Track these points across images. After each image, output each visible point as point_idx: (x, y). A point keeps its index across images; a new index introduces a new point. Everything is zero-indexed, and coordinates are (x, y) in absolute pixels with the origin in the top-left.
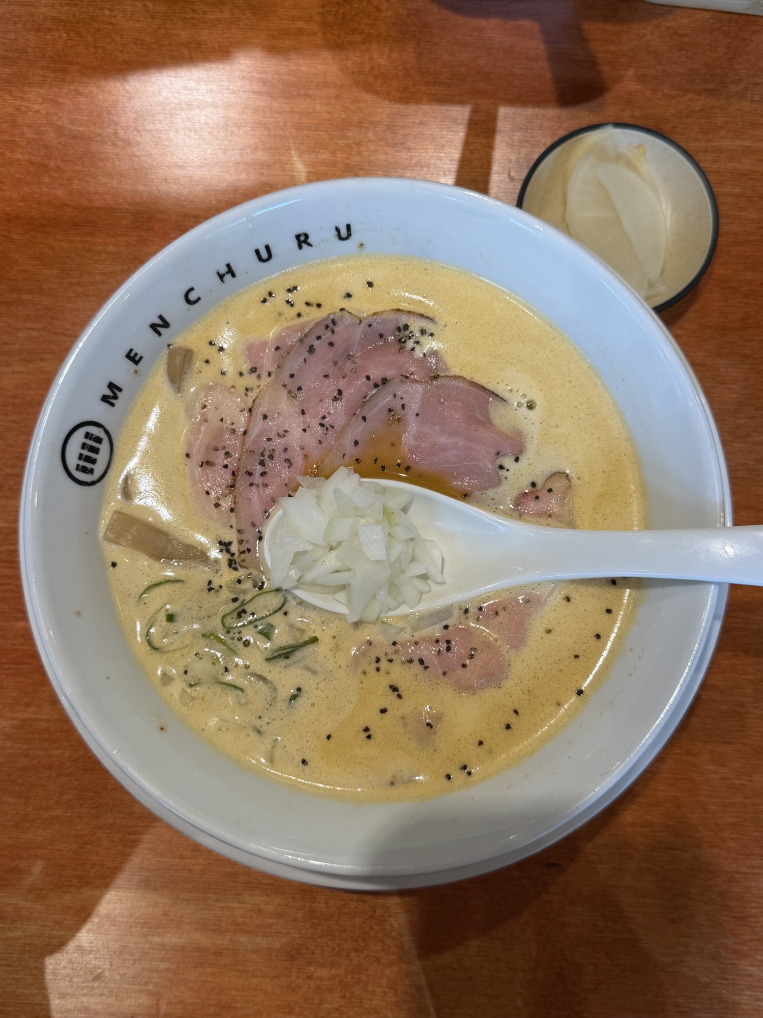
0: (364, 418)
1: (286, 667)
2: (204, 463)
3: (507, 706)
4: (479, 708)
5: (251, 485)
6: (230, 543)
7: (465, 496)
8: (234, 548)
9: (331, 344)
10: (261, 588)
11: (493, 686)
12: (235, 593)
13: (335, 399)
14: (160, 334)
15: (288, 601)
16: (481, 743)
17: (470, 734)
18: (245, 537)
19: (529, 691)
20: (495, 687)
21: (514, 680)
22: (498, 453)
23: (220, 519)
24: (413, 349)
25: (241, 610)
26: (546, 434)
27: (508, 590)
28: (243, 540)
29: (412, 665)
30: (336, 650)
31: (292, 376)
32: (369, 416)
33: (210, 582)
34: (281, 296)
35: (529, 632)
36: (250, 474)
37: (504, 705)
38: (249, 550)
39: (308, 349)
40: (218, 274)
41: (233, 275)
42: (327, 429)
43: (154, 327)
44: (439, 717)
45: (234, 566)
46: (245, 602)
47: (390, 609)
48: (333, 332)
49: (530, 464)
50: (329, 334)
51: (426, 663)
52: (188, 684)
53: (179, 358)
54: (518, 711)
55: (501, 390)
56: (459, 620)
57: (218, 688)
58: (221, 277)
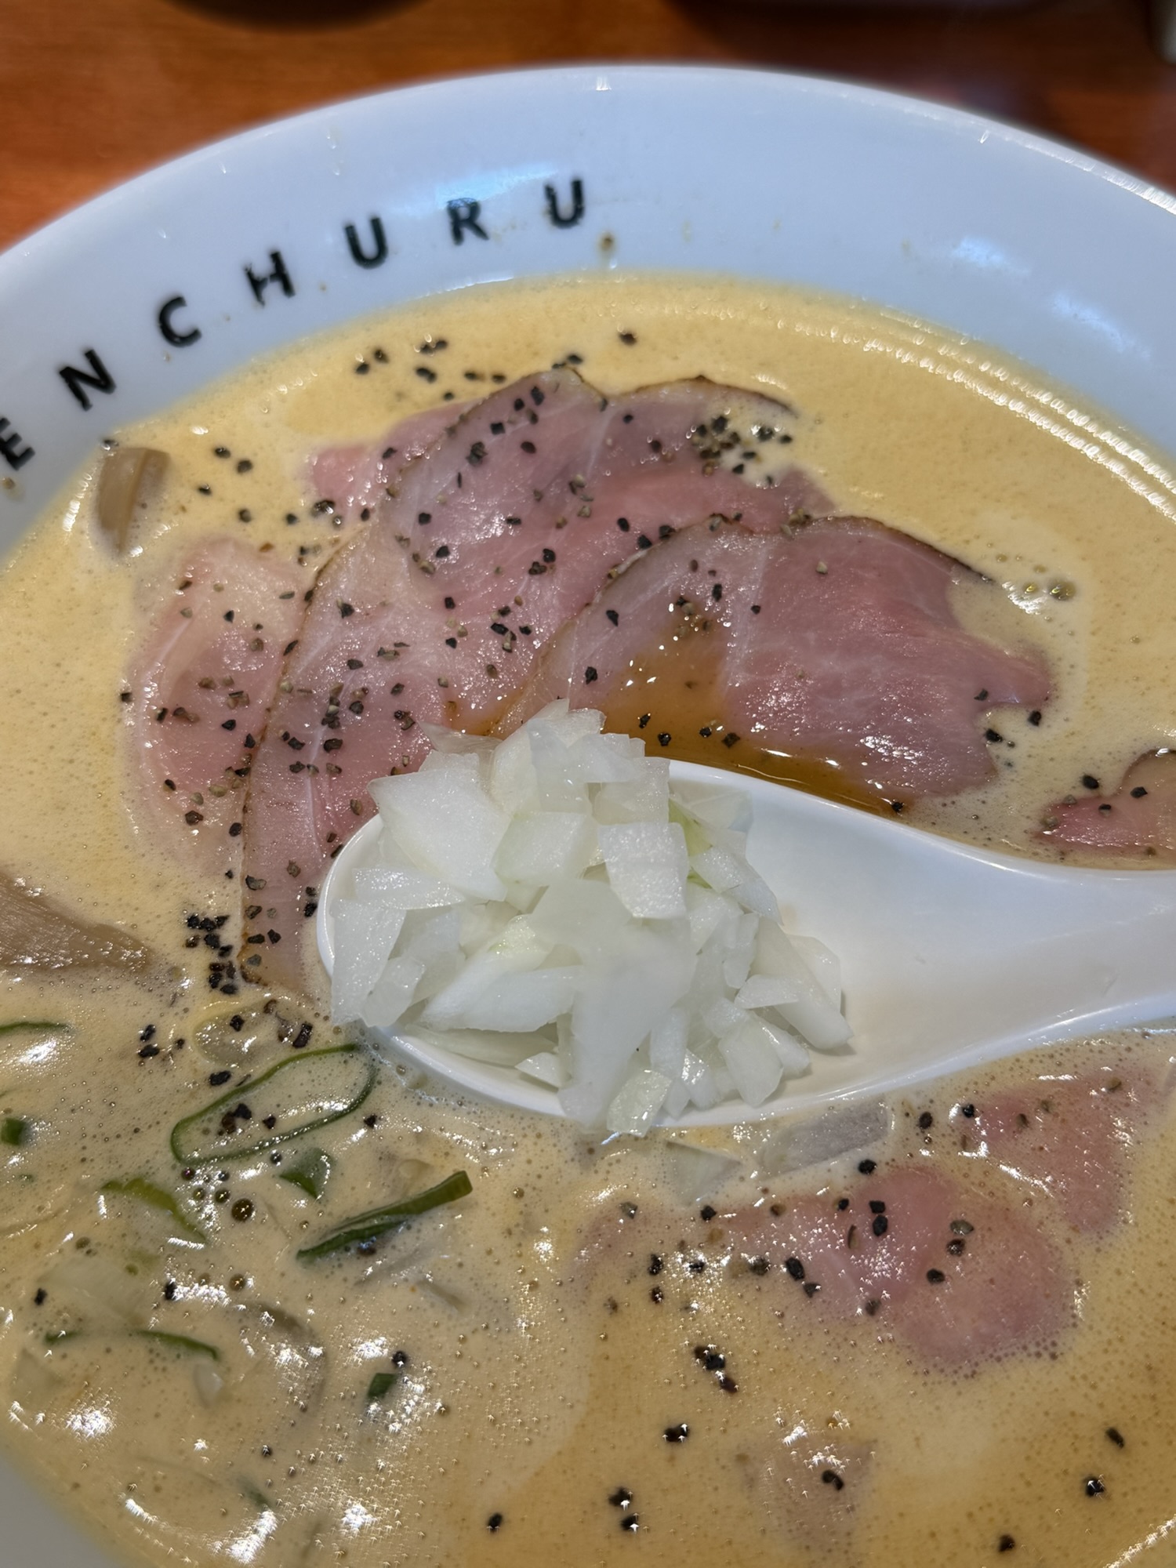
0: (613, 616)
1: (363, 1283)
2: (170, 715)
3: (1082, 1416)
4: (995, 1425)
5: (296, 768)
6: (222, 920)
7: (897, 809)
8: (231, 934)
9: (529, 447)
10: (301, 1041)
11: (1033, 1349)
12: (220, 1058)
13: (536, 570)
14: (84, 403)
15: (380, 1083)
16: (1007, 1544)
17: (970, 1515)
18: (265, 900)
19: (1149, 1368)
20: (1038, 1355)
21: (1099, 1333)
22: (983, 695)
23: (197, 856)
24: (739, 469)
25: (234, 1109)
26: (1109, 660)
27: (1052, 1056)
28: (259, 909)
29: (765, 1282)
30: (523, 1233)
31: (424, 518)
32: (626, 611)
33: (150, 1031)
34: (406, 356)
35: (1131, 1182)
36: (296, 744)
37: (1073, 1414)
38: (275, 937)
39: (468, 453)
40: (250, 275)
41: (288, 288)
42: (514, 638)
43: (69, 375)
44: (862, 1451)
45: (225, 981)
46: (248, 1082)
47: (691, 1106)
48: (534, 419)
49: (1073, 734)
50: (524, 422)
51: (811, 1274)
52: (43, 1335)
53: (129, 468)
54: (1123, 1433)
55: (973, 554)
56: (904, 1146)
57: (139, 1350)
58: (256, 285)
